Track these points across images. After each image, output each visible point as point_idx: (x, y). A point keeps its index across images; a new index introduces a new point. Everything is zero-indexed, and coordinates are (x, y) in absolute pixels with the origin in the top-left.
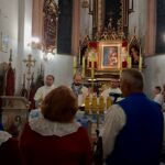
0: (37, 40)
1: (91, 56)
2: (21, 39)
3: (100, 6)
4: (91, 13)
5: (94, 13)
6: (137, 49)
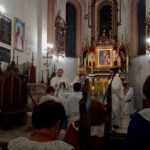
1: (90, 58)
2: (39, 45)
3: (96, 21)
4: (89, 26)
6: (124, 52)
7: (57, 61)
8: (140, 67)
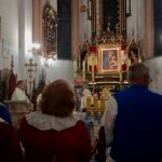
0: (38, 46)
1: (91, 60)
2: (21, 45)
3: (98, 11)
5: (92, 18)
7: (46, 65)
8: (157, 73)
